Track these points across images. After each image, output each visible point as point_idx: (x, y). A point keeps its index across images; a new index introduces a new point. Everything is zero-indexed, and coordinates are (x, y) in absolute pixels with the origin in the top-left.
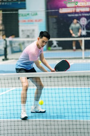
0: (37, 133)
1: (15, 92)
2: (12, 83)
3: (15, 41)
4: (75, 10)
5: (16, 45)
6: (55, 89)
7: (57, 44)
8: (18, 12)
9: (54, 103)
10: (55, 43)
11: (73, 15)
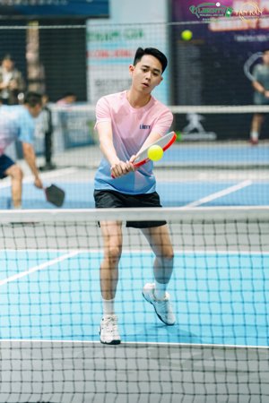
0: (149, 382)
1: (74, 264)
2: (77, 236)
3: (77, 113)
4: (258, 23)
5: (77, 126)
6: (205, 257)
7: (201, 122)
8: (84, 26)
9: (203, 296)
10: (195, 122)
11: (251, 38)
